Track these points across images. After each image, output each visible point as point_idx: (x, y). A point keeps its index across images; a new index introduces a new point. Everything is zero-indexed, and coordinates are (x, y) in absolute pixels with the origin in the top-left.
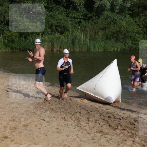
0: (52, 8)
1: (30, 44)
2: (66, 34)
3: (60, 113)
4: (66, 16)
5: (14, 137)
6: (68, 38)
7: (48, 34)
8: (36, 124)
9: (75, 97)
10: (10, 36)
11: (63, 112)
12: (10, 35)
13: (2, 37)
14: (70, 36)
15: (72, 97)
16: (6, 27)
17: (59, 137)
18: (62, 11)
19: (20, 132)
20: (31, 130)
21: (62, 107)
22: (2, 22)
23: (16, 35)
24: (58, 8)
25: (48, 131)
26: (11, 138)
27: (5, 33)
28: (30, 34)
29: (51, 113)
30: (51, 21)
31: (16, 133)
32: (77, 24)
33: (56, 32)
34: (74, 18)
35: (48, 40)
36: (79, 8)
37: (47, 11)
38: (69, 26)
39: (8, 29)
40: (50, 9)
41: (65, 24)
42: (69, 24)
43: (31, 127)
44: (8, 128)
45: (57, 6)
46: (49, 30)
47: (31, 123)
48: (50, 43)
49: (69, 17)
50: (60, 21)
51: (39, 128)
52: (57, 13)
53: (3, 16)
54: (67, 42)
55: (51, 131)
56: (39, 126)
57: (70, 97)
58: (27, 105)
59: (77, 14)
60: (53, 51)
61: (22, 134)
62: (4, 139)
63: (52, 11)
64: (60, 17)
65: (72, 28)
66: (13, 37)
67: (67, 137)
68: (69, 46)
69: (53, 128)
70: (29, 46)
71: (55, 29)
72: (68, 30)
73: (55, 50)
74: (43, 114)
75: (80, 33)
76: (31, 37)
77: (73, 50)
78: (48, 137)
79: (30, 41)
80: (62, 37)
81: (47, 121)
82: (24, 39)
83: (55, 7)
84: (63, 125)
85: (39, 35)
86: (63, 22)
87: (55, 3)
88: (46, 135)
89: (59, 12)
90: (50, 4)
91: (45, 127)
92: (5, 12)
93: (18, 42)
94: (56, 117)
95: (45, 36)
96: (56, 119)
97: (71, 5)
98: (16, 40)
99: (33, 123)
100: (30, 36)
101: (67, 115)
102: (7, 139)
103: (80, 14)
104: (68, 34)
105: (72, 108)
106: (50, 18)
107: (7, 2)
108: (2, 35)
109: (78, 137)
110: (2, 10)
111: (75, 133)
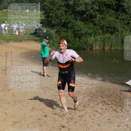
0: (104, 11)
1: (84, 44)
2: (116, 35)
3: (112, 105)
4: (116, 18)
5: (70, 126)
6: (117, 38)
7: (99, 34)
8: (90, 115)
9: (124, 91)
10: (66, 37)
11: (114, 104)
12: (66, 35)
13: (59, 38)
14: (119, 36)
15: (123, 91)
16: (62, 28)
17: (110, 127)
18: (112, 14)
19: (75, 122)
20: (86, 121)
21: (113, 100)
22: (59, 24)
23: (71, 36)
24: (108, 11)
25: (101, 122)
26: (67, 127)
27: (61, 34)
28: (83, 34)
29: (103, 105)
30: (102, 23)
31: (72, 123)
32: (126, 25)
33: (107, 33)
34: (123, 20)
35: (100, 40)
36: (128, 11)
37: (99, 14)
38: (119, 26)
39: (64, 31)
40: (101, 12)
41: (115, 25)
42: (118, 25)
43: (86, 118)
44: (66, 118)
45: (108, 9)
46: (101, 31)
47: (85, 114)
48: (102, 43)
49: (118, 19)
50: (110, 23)
51: (93, 119)
52: (108, 15)
53: (59, 19)
54: (116, 41)
55: (103, 121)
56: (92, 117)
57: (120, 91)
58: (82, 98)
59: (125, 17)
60: (105, 49)
61: (78, 124)
62: (62, 128)
63: (103, 13)
64: (110, 19)
65: (121, 28)
66: (69, 37)
67: (118, 127)
68: (119, 45)
69: (105, 119)
70: (83, 45)
71: (106, 30)
72: (118, 31)
73: (106, 48)
74: (96, 106)
75: (129, 33)
76: (85, 37)
77: (122, 49)
78: (101, 127)
79: (84, 41)
80: (112, 37)
81: (99, 112)
82: (78, 39)
83: (106, 10)
84: (115, 116)
85: (91, 35)
86: (113, 24)
87: (106, 7)
88: (99, 125)
89: (110, 15)
90: (101, 8)
91: (98, 118)
92: (61, 16)
93: (73, 42)
94: (107, 109)
95: (97, 36)
96: (108, 111)
97: (120, 8)
98: (71, 40)
99: (87, 114)
100: (83, 36)
101: (117, 108)
102: (64, 128)
103: (129, 16)
104: (118, 34)
105: (122, 101)
106: (102, 20)
107: (63, 7)
108: (59, 36)
109: (128, 127)
110: (59, 14)
111: (125, 124)
